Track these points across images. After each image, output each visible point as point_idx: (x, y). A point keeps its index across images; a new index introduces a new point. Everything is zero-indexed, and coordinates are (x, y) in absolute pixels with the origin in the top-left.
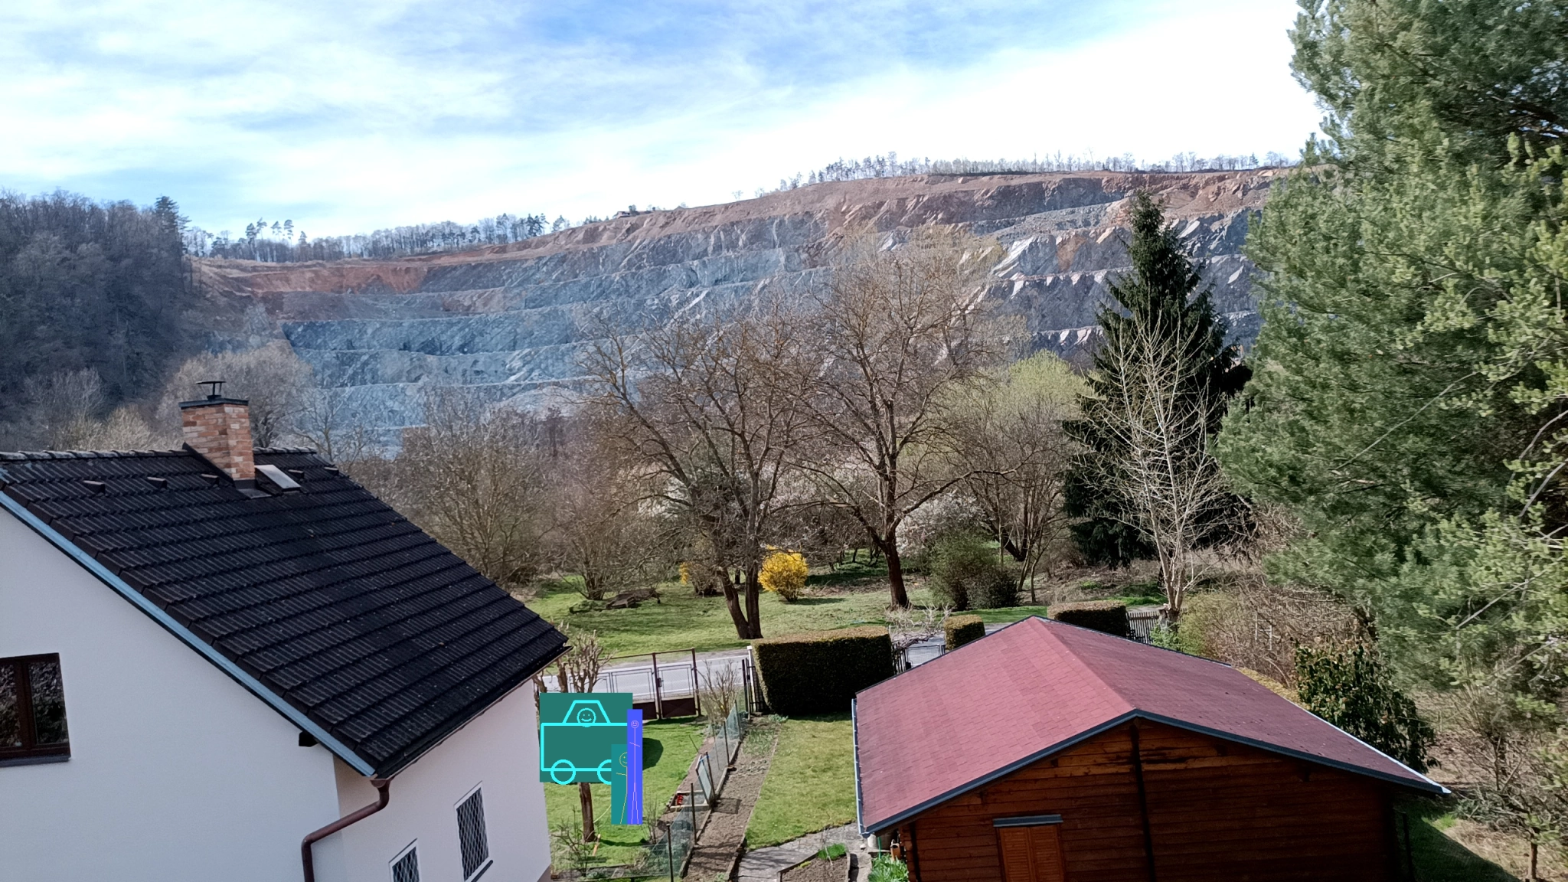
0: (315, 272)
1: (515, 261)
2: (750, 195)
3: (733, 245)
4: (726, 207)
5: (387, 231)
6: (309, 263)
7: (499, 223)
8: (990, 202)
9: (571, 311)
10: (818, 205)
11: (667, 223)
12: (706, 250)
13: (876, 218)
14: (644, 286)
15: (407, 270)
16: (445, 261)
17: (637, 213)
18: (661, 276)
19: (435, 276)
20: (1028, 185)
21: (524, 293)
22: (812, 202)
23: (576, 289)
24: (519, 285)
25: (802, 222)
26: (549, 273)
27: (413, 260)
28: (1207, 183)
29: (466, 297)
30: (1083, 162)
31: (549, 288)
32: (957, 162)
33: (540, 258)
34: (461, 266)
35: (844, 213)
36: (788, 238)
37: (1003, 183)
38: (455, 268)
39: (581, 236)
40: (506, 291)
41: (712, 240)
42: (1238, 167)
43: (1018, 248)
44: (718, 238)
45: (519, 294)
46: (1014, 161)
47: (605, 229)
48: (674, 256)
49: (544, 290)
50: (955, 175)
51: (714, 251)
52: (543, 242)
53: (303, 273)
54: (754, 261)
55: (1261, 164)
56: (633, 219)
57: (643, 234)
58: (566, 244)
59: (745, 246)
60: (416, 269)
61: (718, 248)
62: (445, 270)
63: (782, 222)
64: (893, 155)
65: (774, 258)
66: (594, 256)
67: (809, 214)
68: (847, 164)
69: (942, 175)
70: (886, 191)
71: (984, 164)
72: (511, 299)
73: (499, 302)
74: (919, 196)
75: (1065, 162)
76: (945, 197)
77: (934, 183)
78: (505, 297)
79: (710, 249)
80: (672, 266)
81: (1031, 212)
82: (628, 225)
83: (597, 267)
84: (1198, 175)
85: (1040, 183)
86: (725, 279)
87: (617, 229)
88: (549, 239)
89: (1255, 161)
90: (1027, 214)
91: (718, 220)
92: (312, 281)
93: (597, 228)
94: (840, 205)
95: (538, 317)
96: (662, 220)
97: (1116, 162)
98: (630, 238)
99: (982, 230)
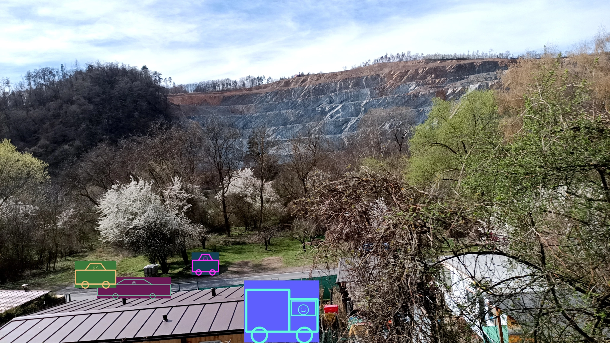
0: (182, 97)
1: (257, 94)
2: (349, 68)
3: (347, 87)
7: (246, 79)
8: (453, 70)
9: (286, 113)
10: (381, 72)
11: (318, 79)
12: (335, 90)
13: (406, 77)
14: (311, 103)
15: (215, 97)
16: (228, 94)
17: (304, 75)
18: (318, 100)
19: (226, 99)
20: (469, 64)
21: (262, 106)
22: (378, 70)
23: (283, 105)
24: (260, 103)
25: (376, 78)
26: (271, 99)
27: (216, 93)
29: (240, 107)
30: (488, 55)
31: (272, 104)
36: (370, 84)
37: (457, 63)
38: (233, 97)
40: (256, 105)
41: (338, 85)
46: (460, 54)
48: (323, 91)
49: (270, 105)
50: (436, 60)
52: (266, 86)
54: (357, 93)
56: (304, 78)
57: (309, 83)
58: (276, 87)
59: (352, 88)
60: (218, 97)
61: (341, 88)
62: (229, 97)
63: (367, 78)
64: (409, 52)
65: (365, 92)
66: (290, 92)
67: (378, 75)
68: (388, 56)
69: (431, 60)
72: (258, 108)
74: (424, 68)
75: (481, 54)
77: (428, 63)
78: (255, 108)
79: (338, 89)
80: (323, 95)
81: (470, 74)
83: (291, 96)
85: (473, 63)
87: (297, 82)
88: (269, 85)
91: (339, 77)
93: (289, 81)
94: (390, 72)
97: (501, 55)
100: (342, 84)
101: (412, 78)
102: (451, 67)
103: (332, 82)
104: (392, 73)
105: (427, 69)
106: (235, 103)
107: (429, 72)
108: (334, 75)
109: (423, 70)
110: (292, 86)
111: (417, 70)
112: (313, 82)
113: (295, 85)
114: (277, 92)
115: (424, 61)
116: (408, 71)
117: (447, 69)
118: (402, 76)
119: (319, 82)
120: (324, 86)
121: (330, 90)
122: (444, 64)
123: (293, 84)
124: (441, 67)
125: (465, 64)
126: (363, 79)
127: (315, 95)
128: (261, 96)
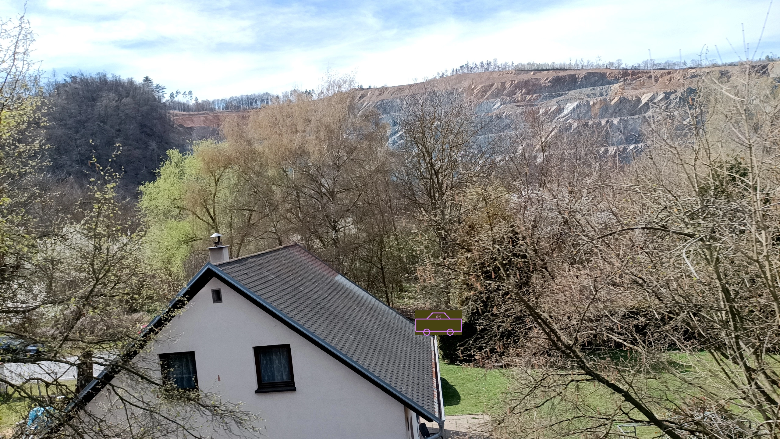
0: (205, 117)
4: (410, 86)
5: (236, 97)
6: (201, 112)
7: (291, 94)
8: (549, 84)
10: (459, 85)
11: (380, 94)
12: (401, 108)
13: (490, 92)
17: (363, 89)
20: (568, 75)
22: (456, 84)
25: (452, 94)
28: (662, 76)
30: (595, 64)
32: (529, 64)
37: (555, 74)
41: (405, 102)
42: (676, 67)
43: (569, 107)
46: (559, 63)
48: (385, 110)
50: (529, 70)
52: (315, 103)
53: (199, 117)
55: (689, 66)
56: (362, 92)
57: (368, 99)
64: (496, 60)
67: (455, 90)
68: (470, 65)
69: (522, 70)
70: (493, 78)
71: (545, 65)
74: (512, 81)
75: (586, 64)
76: (526, 81)
77: (518, 75)
80: (385, 115)
81: (570, 89)
82: (360, 95)
84: (657, 71)
85: (575, 75)
88: (318, 102)
89: (685, 64)
91: (406, 92)
92: (204, 121)
94: (470, 85)
96: (377, 93)
99: (546, 98)
101: (497, 94)
102: (547, 79)
103: (396, 98)
104: (473, 87)
105: (516, 82)
107: (518, 86)
108: (401, 89)
109: (512, 84)
111: (503, 84)
112: (374, 98)
115: (514, 72)
116: (493, 85)
117: (541, 82)
118: (484, 91)
119: (381, 98)
120: (387, 103)
121: (394, 109)
122: (538, 75)
124: (534, 80)
125: (565, 76)
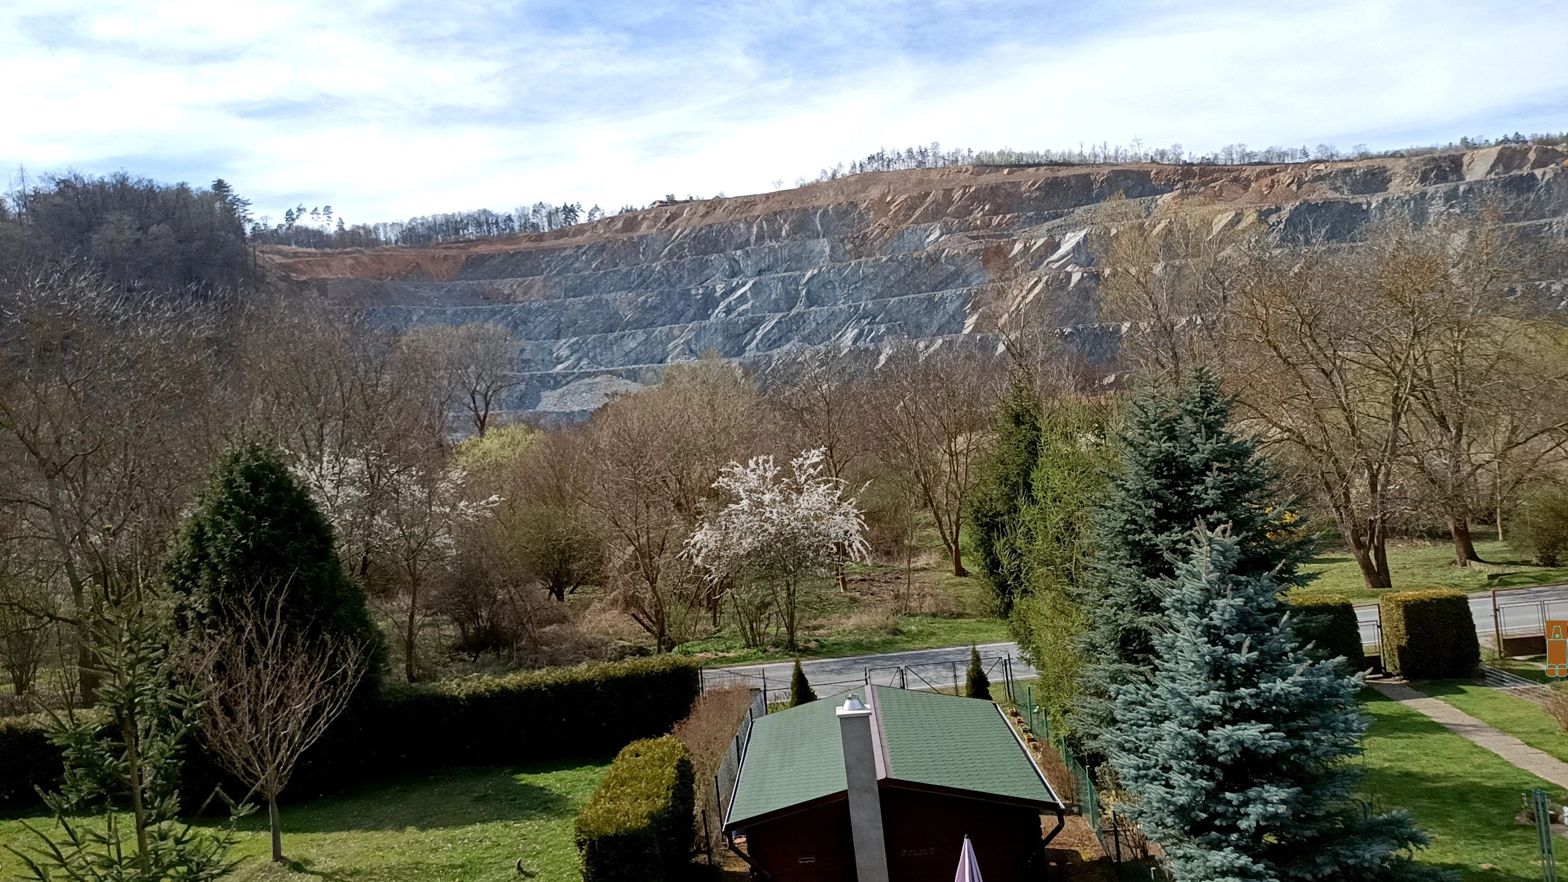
0: (355, 258)
1: (553, 250)
2: (790, 185)
3: (776, 235)
4: (767, 196)
5: (423, 218)
6: (349, 249)
7: (534, 211)
8: (1038, 193)
9: (615, 300)
10: (862, 195)
11: (707, 213)
12: (748, 240)
13: (922, 209)
14: (686, 275)
15: (446, 258)
16: (482, 249)
17: (676, 202)
18: (704, 265)
19: (474, 263)
20: (1077, 176)
21: (563, 282)
22: (856, 192)
23: (616, 278)
24: (558, 274)
25: (846, 212)
26: (588, 262)
27: (451, 248)
28: (1258, 177)
29: (505, 285)
30: (1130, 154)
31: (589, 276)
32: (1001, 153)
33: (579, 247)
34: (499, 255)
35: (889, 204)
36: (832, 228)
37: (1050, 175)
38: (493, 257)
39: (620, 225)
40: (546, 279)
41: (755, 230)
42: (1288, 160)
43: (1070, 241)
44: (761, 228)
45: (559, 283)
46: (1060, 152)
47: (644, 218)
48: (716, 245)
49: (584, 279)
50: (1001, 166)
51: (756, 241)
52: (581, 229)
53: (343, 259)
54: (799, 251)
55: (1312, 157)
56: (673, 209)
57: (684, 223)
58: (605, 233)
59: (788, 236)
60: (454, 257)
61: (760, 238)
62: (482, 258)
63: (826, 212)
64: (936, 145)
65: (818, 249)
66: (635, 245)
67: (854, 205)
68: (888, 155)
69: (987, 166)
70: (930, 182)
71: (1031, 155)
72: (552, 288)
73: (539, 290)
74: (965, 187)
75: (1112, 153)
76: (992, 188)
77: (979, 174)
78: (545, 286)
79: (753, 239)
80: (715, 255)
81: (1078, 204)
82: (668, 214)
83: (637, 257)
84: (1249, 168)
85: (1088, 175)
86: (769, 269)
87: (656, 219)
88: (587, 228)
89: (1306, 154)
90: (1075, 206)
91: (759, 209)
92: (352, 267)
93: (636, 217)
94: (884, 195)
95: (581, 305)
96: (702, 210)
97: (1163, 154)
98: (670, 227)
99: (1031, 221)
100: (765, 226)
101: (934, 215)
102: (1034, 184)
103: (739, 221)
104: (889, 199)
105: (972, 190)
106: (498, 273)
107: (977, 198)
108: (748, 202)
109: (964, 193)
110: (643, 228)
111: (948, 192)
112: (696, 220)
113: (649, 227)
114: (604, 245)
115: (971, 168)
116: (927, 194)
117: (1023, 189)
118: (910, 207)
119: (709, 220)
120: (719, 231)
121: (734, 242)
122: (1018, 176)
123: (644, 225)
124: (1007, 186)
125: (1068, 178)
126: (816, 213)
127: (697, 254)
128: (563, 255)
